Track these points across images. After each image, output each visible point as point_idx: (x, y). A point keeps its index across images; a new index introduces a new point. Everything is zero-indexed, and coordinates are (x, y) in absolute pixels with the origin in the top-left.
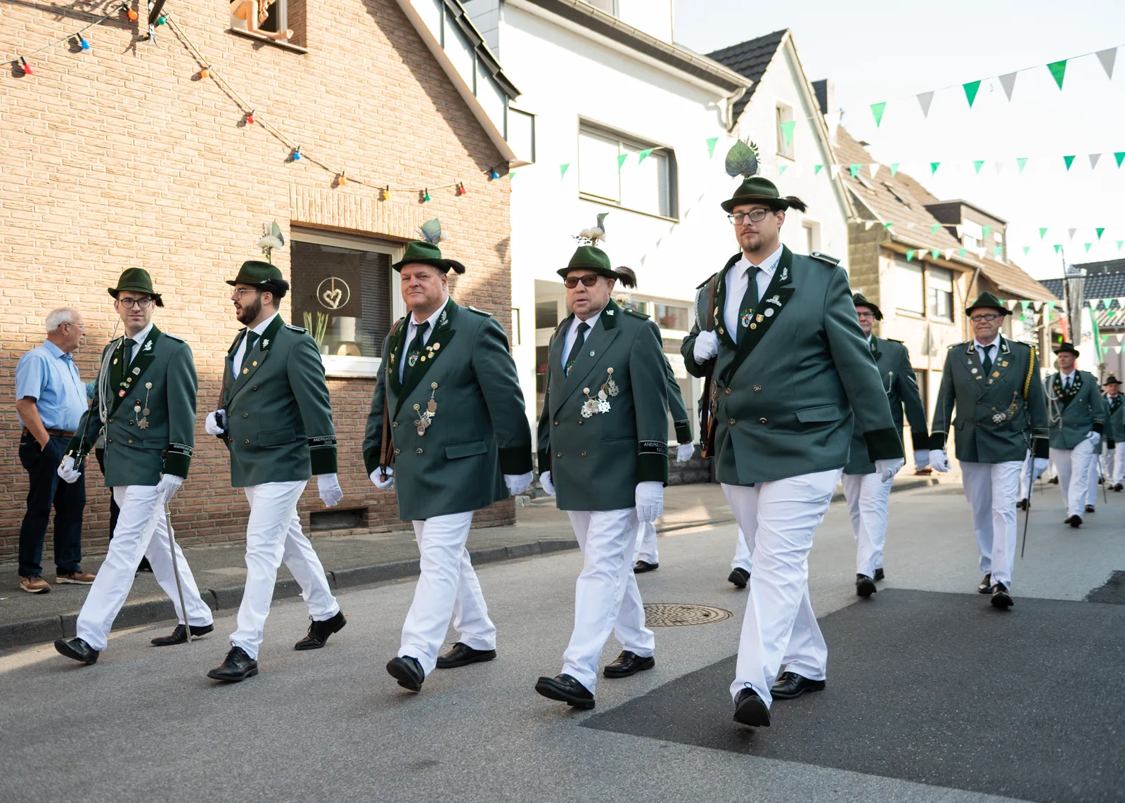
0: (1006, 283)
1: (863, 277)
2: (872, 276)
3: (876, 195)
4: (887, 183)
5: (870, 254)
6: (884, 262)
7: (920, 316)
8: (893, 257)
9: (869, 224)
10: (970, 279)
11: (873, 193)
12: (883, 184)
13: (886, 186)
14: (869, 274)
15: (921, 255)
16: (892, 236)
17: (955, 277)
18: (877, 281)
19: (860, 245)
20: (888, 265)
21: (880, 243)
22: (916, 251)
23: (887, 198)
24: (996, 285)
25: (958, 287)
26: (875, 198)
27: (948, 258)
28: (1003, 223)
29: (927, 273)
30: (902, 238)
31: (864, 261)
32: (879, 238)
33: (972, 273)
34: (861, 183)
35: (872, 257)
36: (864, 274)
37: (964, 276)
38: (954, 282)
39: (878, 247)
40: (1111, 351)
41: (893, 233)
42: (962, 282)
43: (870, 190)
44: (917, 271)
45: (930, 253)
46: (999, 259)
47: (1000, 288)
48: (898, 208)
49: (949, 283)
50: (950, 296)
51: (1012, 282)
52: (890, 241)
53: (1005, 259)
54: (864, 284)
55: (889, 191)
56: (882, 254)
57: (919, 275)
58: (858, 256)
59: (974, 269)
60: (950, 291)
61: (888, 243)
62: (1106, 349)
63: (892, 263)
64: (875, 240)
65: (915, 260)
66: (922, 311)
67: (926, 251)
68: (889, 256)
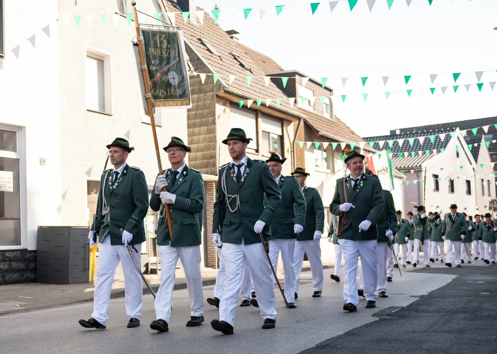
0: (327, 131)
1: (204, 120)
2: (211, 119)
3: (221, 60)
4: (234, 53)
5: (209, 102)
6: (219, 108)
7: (254, 152)
8: (228, 104)
9: (203, 77)
10: (296, 126)
11: (219, 58)
12: (230, 54)
13: (233, 55)
14: (209, 117)
15: (250, 103)
16: (224, 87)
17: (285, 124)
18: (214, 123)
19: (202, 94)
20: (224, 111)
21: (216, 93)
22: (245, 100)
23: (232, 63)
24: (318, 132)
25: (287, 132)
26: (220, 62)
27: (267, 105)
28: (330, 90)
29: (260, 120)
30: (231, 89)
31: (205, 107)
32: (215, 89)
33: (297, 122)
34: (208, 50)
35: (210, 104)
36: (205, 118)
37: (292, 124)
38: (284, 128)
39: (215, 95)
40: (411, 183)
41: (226, 85)
42: (291, 129)
43: (216, 55)
44: (251, 118)
45: (255, 102)
46: (327, 116)
47: (320, 133)
48: (240, 71)
49: (280, 129)
50: (282, 138)
51: (333, 132)
52: (223, 91)
53: (331, 117)
54: (205, 125)
55: (235, 59)
56: (218, 102)
57: (254, 121)
58: (200, 103)
59: (299, 118)
60: (281, 134)
61: (222, 93)
62: (408, 183)
63: (228, 109)
64: (212, 91)
65: (245, 107)
66: (256, 148)
67: (252, 101)
68: (224, 105)
